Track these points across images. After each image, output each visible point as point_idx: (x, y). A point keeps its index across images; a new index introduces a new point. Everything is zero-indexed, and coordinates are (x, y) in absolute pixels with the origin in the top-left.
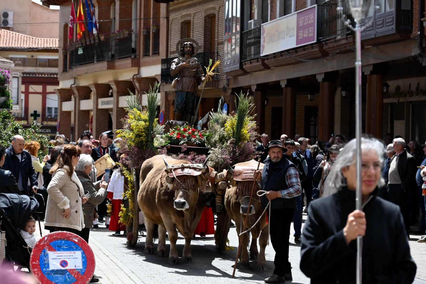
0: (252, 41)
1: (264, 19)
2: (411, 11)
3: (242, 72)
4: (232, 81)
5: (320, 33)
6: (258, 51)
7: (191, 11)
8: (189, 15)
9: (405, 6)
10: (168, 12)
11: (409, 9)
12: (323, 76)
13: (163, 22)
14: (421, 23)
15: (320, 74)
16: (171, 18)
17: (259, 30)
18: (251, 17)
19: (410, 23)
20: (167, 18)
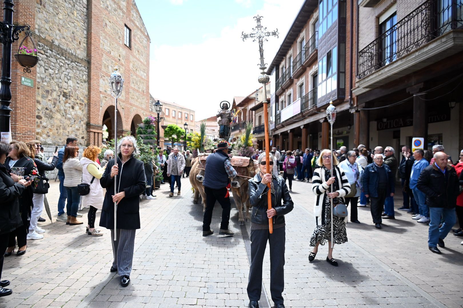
0: (279, 118)
1: (282, 109)
2: (345, 89)
3: (275, 129)
4: (273, 133)
5: (302, 109)
6: (280, 121)
7: (261, 112)
8: (261, 114)
9: (342, 87)
10: (255, 113)
11: (344, 87)
12: (303, 126)
13: (254, 117)
14: (351, 92)
15: (302, 125)
16: (256, 115)
17: (280, 113)
18: (278, 110)
19: (344, 94)
20: (255, 116)
